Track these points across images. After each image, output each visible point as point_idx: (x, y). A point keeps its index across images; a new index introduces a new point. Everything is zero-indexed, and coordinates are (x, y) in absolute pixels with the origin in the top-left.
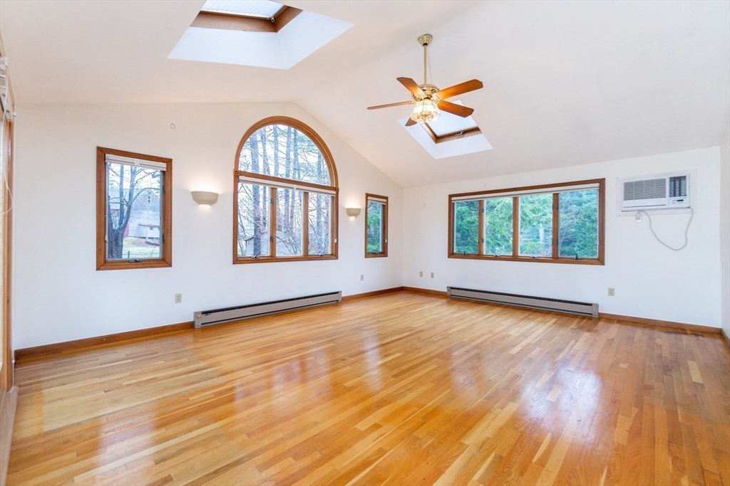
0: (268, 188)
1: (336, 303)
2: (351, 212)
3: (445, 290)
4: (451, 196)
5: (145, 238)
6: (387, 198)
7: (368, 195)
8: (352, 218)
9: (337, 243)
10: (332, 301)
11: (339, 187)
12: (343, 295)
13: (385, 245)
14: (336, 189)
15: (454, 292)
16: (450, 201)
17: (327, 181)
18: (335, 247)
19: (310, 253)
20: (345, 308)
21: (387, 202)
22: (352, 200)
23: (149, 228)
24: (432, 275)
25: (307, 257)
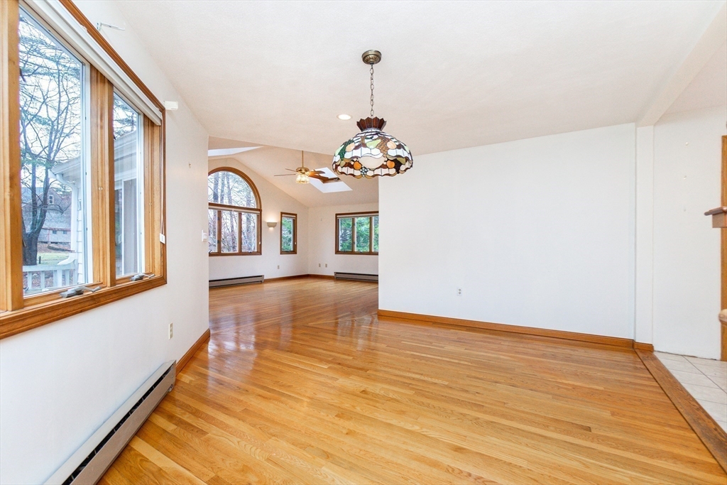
0: (217, 211)
1: (261, 282)
2: (270, 225)
3: (333, 275)
4: (337, 215)
5: (46, 243)
6: (296, 215)
7: (282, 213)
8: (271, 229)
9: (261, 245)
10: (258, 281)
11: (263, 209)
12: (265, 278)
13: (295, 246)
14: (260, 210)
15: (339, 276)
16: (336, 218)
17: (253, 205)
18: (260, 247)
19: (243, 251)
20: (267, 286)
21: (296, 218)
22: (271, 217)
23: (51, 232)
24: (326, 266)
25: (241, 253)
